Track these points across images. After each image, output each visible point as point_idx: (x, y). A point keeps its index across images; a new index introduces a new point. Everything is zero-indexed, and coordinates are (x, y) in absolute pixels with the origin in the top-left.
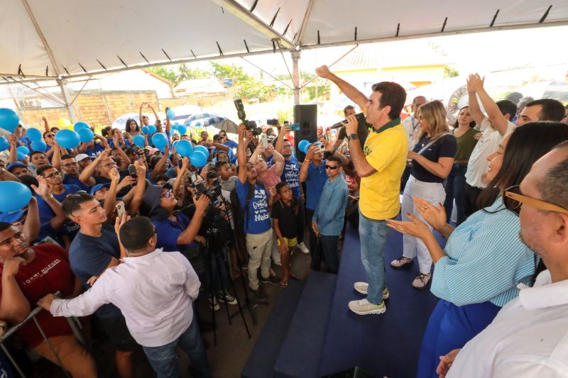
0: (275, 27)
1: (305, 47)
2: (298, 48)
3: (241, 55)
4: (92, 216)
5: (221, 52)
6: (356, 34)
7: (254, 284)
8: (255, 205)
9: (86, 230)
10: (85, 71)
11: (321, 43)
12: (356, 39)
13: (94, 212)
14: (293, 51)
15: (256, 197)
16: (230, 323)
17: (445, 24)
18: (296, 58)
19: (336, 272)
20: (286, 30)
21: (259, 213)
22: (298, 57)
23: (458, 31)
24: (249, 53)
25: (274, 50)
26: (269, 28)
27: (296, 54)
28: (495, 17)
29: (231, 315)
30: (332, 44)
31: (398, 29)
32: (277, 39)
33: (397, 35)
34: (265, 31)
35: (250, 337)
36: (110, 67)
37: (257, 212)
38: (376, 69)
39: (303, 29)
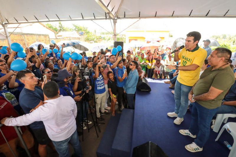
0: (108, 8)
1: (119, 18)
2: (116, 18)
3: (92, 20)
4: (30, 80)
5: (83, 18)
6: (140, 14)
7: (98, 115)
8: (97, 83)
9: (27, 87)
10: (17, 21)
11: (126, 17)
12: (139, 17)
13: (31, 78)
14: (114, 19)
15: (97, 79)
16: (89, 132)
17: (173, 13)
18: (115, 23)
19: (133, 108)
20: (112, 10)
21: (99, 86)
22: (116, 22)
23: (178, 17)
24: (95, 19)
25: (106, 19)
26: (107, 7)
27: (115, 21)
28: (191, 12)
29: (89, 128)
30: (130, 18)
31: (156, 14)
32: (109, 13)
33: (155, 16)
34: (105, 9)
35: (98, 137)
36: (30, 20)
37: (98, 86)
38: (144, 31)
39: (119, 11)
